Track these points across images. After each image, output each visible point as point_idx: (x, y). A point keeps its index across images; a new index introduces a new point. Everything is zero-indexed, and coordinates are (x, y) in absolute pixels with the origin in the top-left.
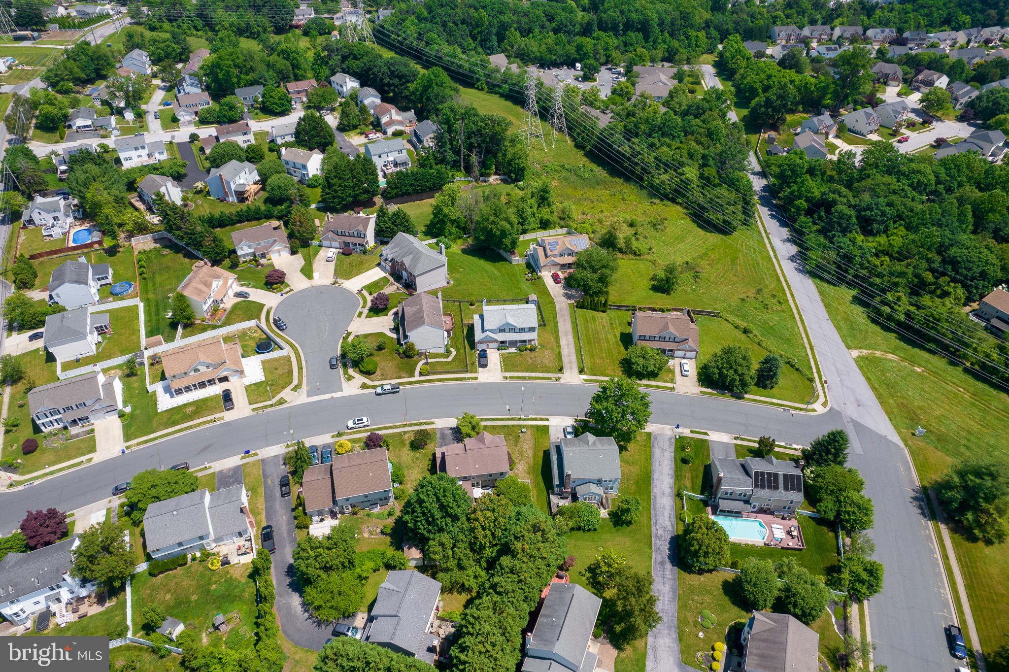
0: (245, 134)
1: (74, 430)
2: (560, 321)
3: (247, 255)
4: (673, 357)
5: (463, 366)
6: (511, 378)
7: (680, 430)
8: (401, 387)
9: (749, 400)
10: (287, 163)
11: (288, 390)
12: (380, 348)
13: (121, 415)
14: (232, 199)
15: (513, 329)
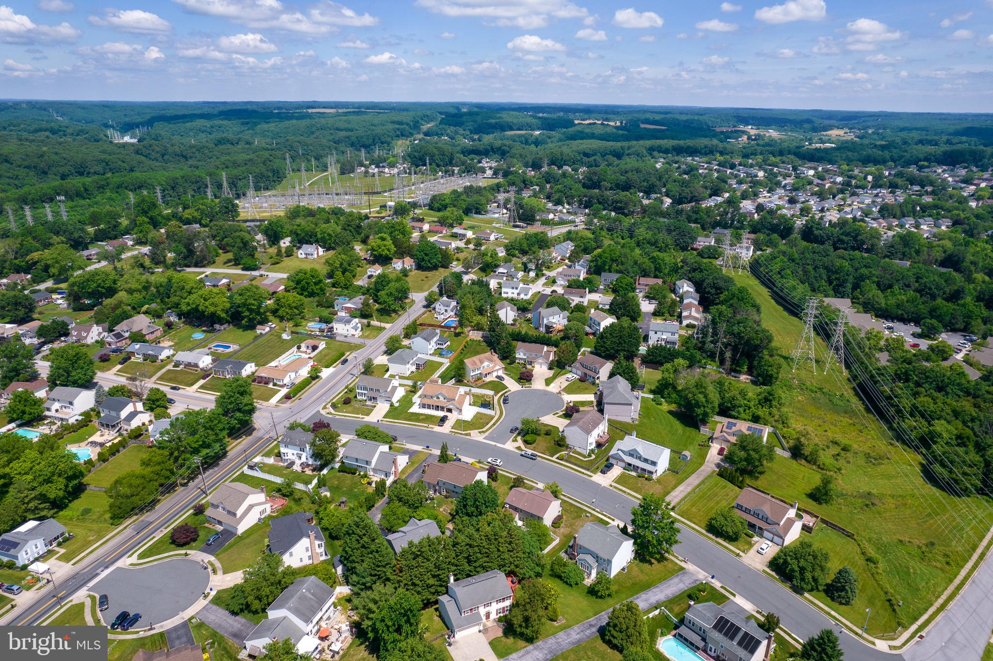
0: (582, 297)
1: (368, 403)
2: (694, 476)
3: (522, 359)
4: (761, 536)
5: (591, 467)
6: (615, 487)
7: (713, 581)
8: (538, 458)
9: (806, 598)
10: (591, 319)
11: (477, 431)
12: (547, 434)
13: (392, 405)
14: (543, 329)
15: (639, 458)
